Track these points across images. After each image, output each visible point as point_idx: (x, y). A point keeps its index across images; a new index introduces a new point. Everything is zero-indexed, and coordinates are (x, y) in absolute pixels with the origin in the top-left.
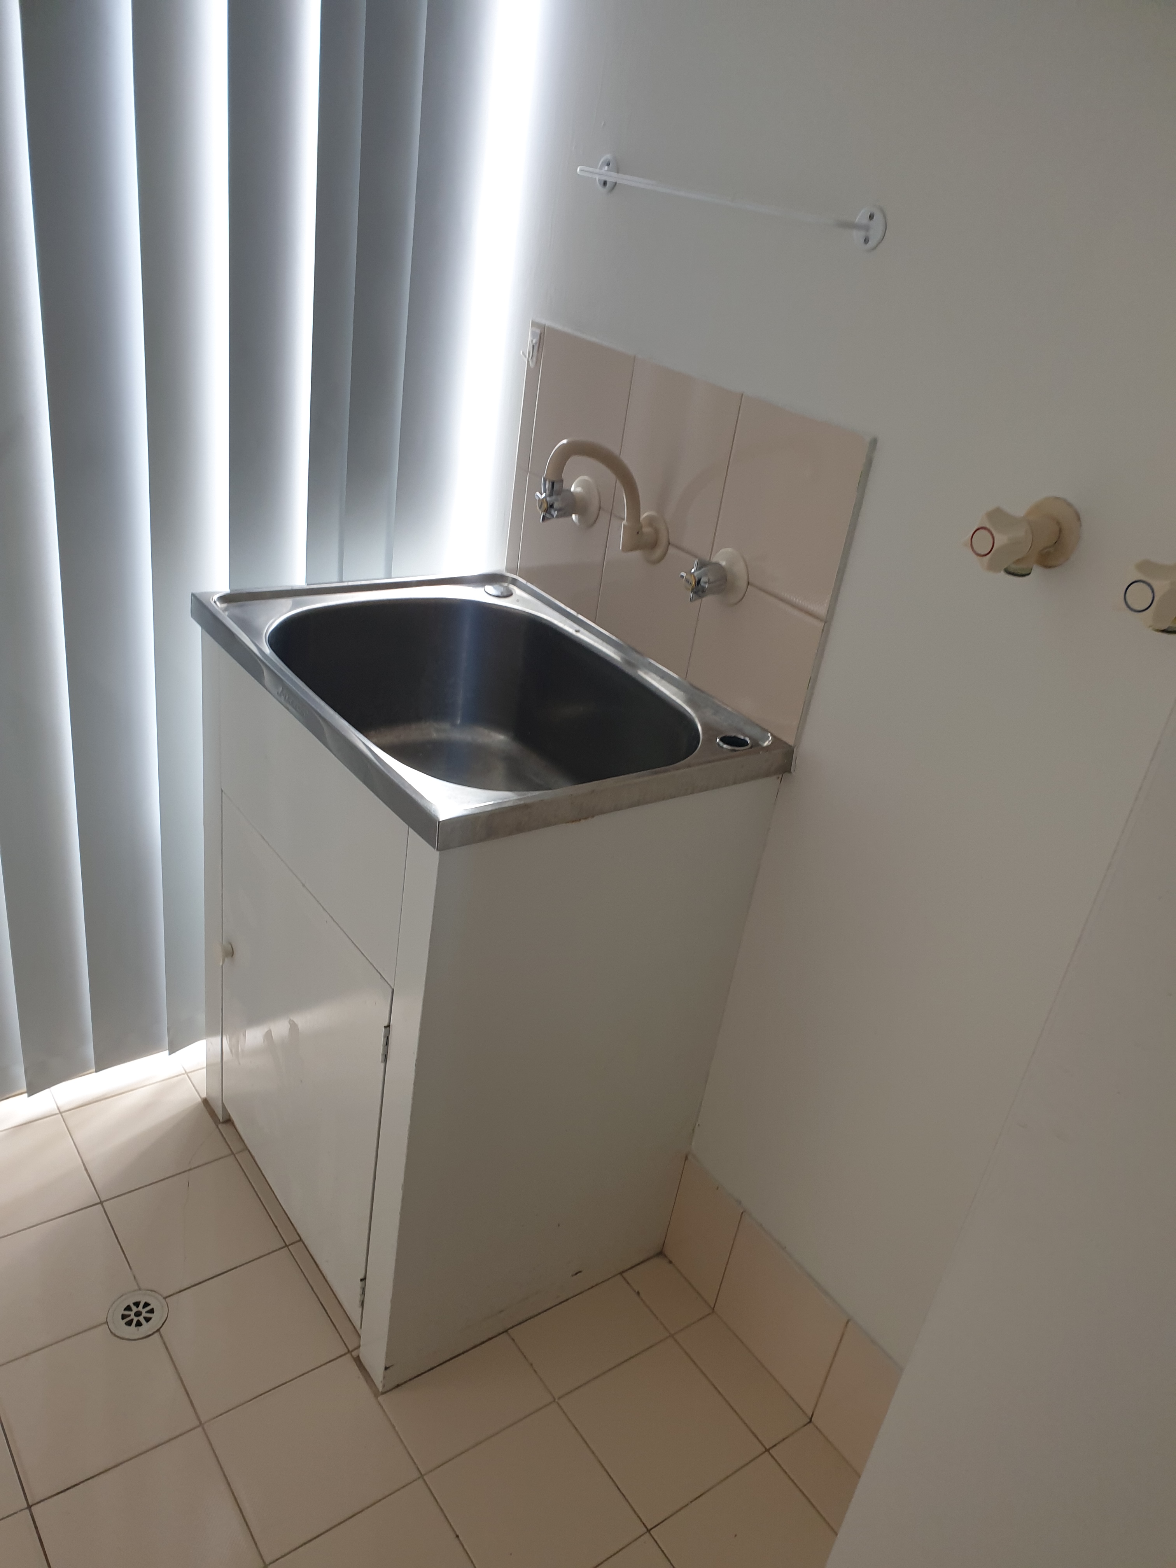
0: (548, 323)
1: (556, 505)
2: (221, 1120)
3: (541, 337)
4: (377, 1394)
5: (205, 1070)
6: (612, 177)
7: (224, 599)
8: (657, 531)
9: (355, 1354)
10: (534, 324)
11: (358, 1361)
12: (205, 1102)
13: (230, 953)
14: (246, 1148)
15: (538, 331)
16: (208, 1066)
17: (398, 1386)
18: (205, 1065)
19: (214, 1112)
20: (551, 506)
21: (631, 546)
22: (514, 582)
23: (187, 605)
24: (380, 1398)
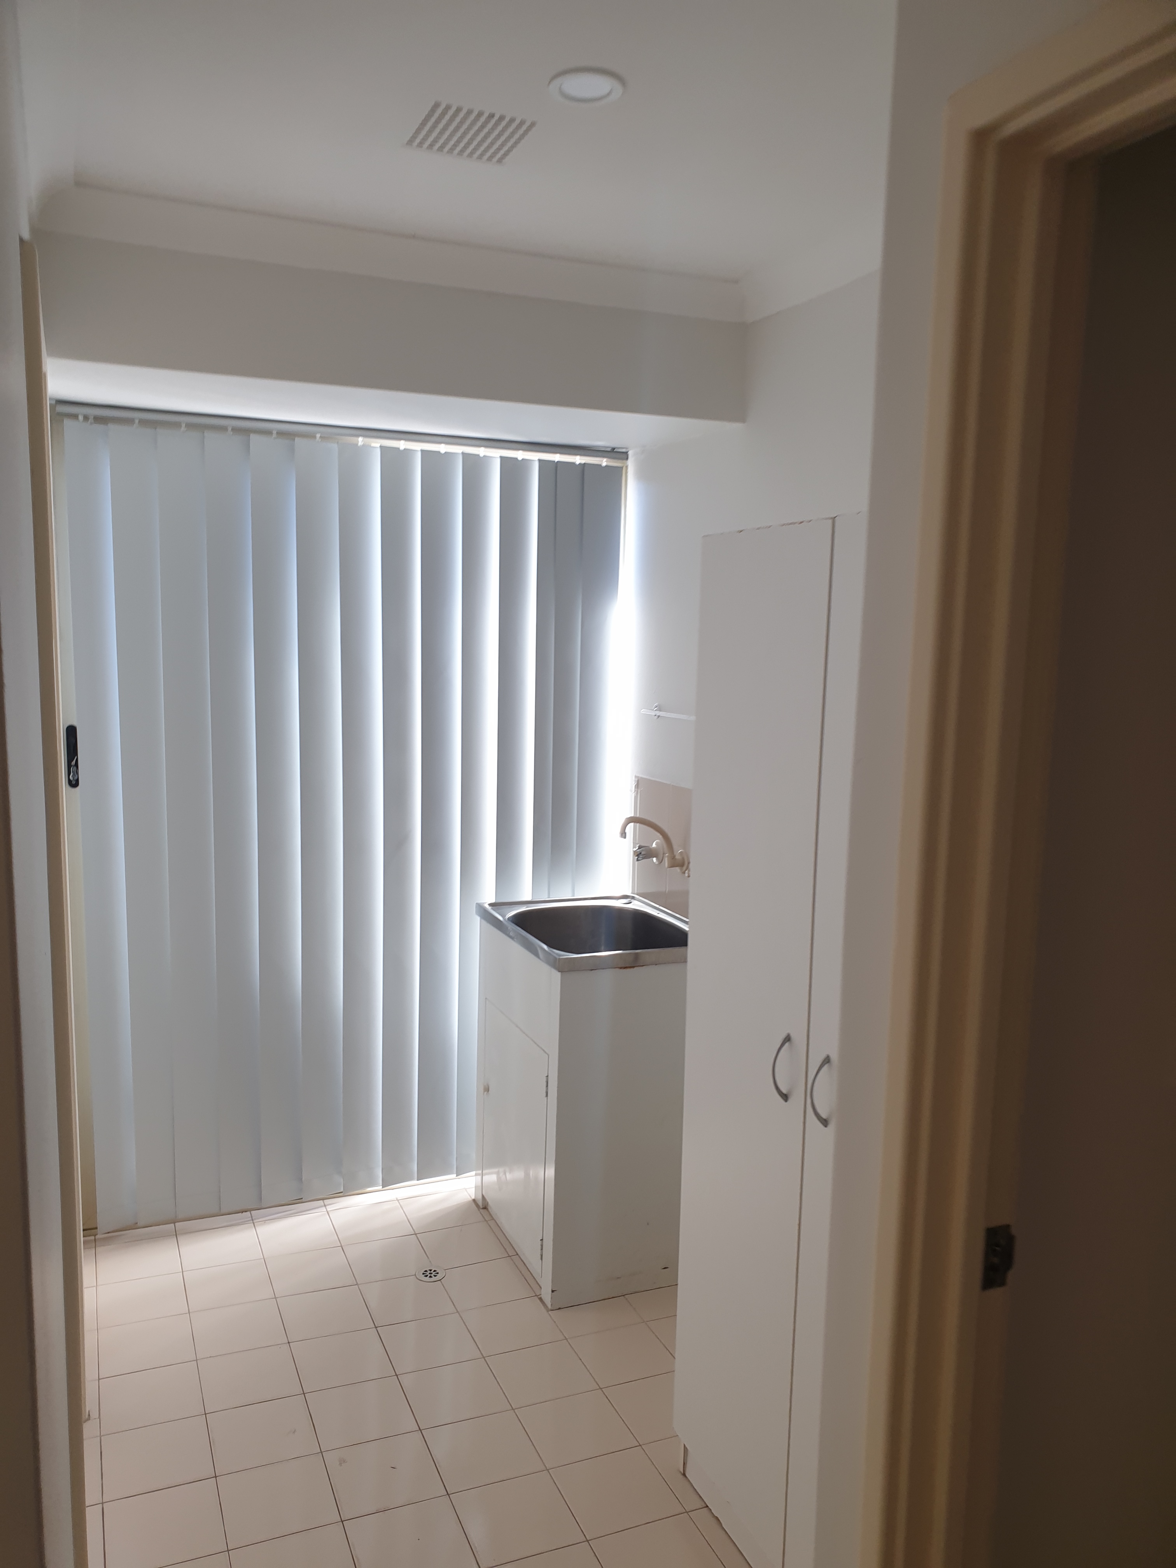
0: (641, 776)
1: (643, 853)
2: (481, 1207)
3: (638, 781)
4: (548, 1310)
5: (474, 1189)
6: (658, 713)
7: (490, 905)
8: (683, 859)
9: (539, 1296)
10: (636, 777)
11: (541, 1299)
12: (474, 1200)
13: (487, 1089)
14: (493, 1219)
15: (637, 779)
16: (476, 1187)
17: (559, 1309)
18: (474, 1186)
19: (478, 1204)
20: (640, 853)
21: (672, 865)
22: (633, 898)
23: (474, 909)
24: (550, 1312)
